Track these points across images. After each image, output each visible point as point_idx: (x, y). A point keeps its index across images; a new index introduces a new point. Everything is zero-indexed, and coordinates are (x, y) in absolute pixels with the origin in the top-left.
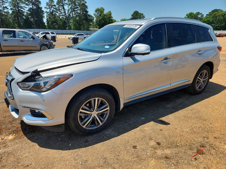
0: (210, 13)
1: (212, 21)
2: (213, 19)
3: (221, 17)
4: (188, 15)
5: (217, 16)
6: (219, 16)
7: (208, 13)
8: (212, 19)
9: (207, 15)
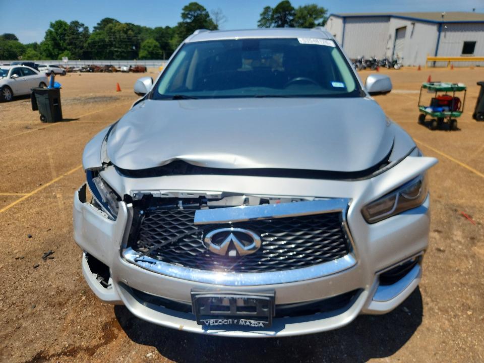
0: (98, 24)
1: (110, 41)
2: (110, 38)
3: (122, 34)
4: (54, 25)
5: (114, 33)
6: (119, 31)
7: (96, 25)
8: (108, 37)
9: (95, 28)
